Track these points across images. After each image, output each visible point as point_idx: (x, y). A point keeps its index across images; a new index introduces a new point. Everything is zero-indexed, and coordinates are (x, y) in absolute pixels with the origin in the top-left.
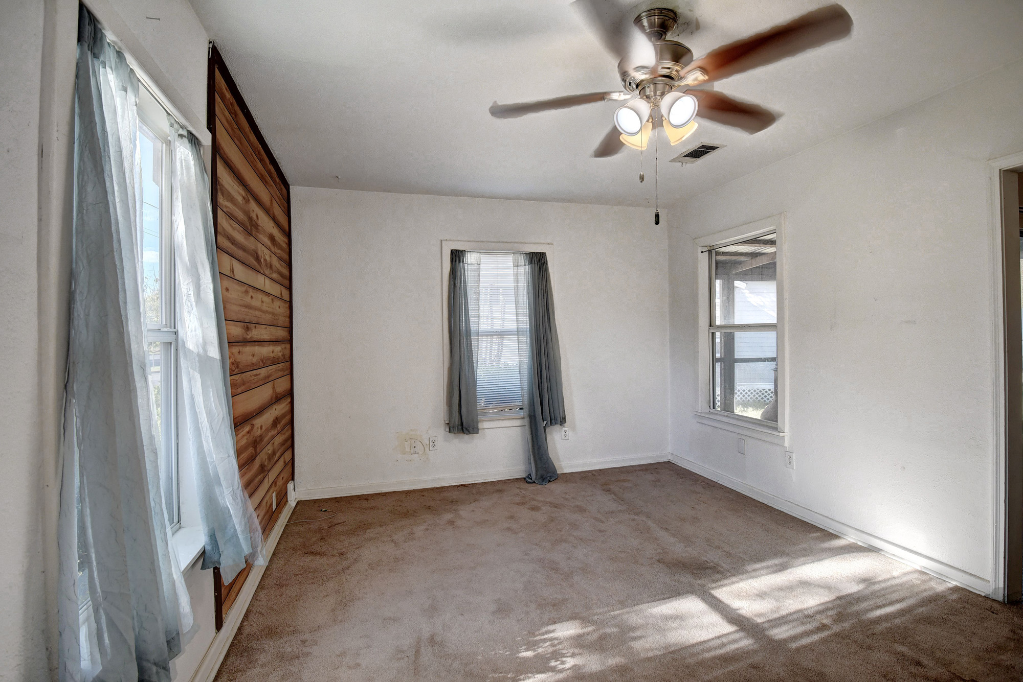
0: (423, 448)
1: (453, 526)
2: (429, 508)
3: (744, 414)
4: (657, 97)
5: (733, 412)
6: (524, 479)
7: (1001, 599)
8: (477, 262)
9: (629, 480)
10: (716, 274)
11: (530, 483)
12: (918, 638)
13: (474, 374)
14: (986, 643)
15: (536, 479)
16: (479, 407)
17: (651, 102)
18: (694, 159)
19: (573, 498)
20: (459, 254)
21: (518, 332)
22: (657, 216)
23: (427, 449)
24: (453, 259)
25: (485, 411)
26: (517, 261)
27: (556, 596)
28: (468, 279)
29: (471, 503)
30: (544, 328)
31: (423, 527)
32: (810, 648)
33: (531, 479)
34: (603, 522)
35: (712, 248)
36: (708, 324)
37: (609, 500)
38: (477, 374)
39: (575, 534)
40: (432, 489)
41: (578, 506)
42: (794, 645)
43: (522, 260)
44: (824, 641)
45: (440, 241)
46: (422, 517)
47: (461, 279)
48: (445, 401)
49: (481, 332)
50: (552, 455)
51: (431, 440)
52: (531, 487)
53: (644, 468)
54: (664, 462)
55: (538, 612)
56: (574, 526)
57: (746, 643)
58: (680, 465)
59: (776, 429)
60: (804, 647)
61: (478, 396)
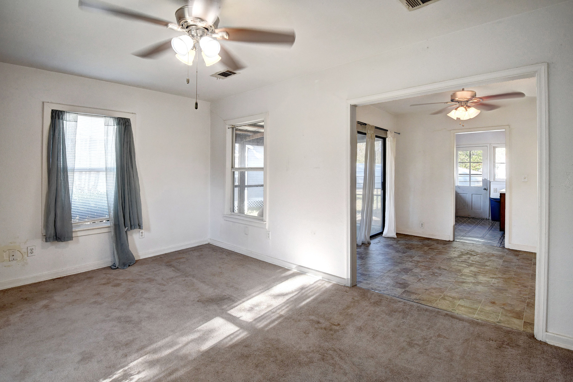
0: (21, 255)
1: (47, 309)
2: (26, 299)
3: (251, 214)
4: (198, 37)
5: (244, 213)
6: (110, 267)
7: (349, 285)
8: (75, 120)
9: (183, 258)
10: (236, 140)
11: (115, 269)
12: (319, 311)
13: (70, 198)
14: (344, 306)
15: (119, 266)
16: (73, 221)
17: (195, 39)
18: (224, 77)
19: (146, 274)
20: (58, 114)
21: (107, 170)
22: (197, 104)
23: (25, 256)
24: (53, 116)
25: (79, 224)
26: (107, 122)
27: (129, 338)
28: (66, 131)
29: (64, 290)
30: (128, 167)
31: (18, 315)
32: (274, 328)
33: (115, 266)
34: (164, 285)
35: (234, 127)
36: (231, 167)
37: (170, 271)
38: (72, 198)
39: (145, 296)
40: (30, 285)
41: (148, 279)
42: (266, 329)
43: (111, 121)
44: (280, 323)
45: (41, 103)
46: (19, 307)
47: (60, 131)
48: (43, 219)
49: (76, 169)
50: (131, 248)
51: (29, 248)
52: (115, 272)
53: (193, 249)
54: (206, 244)
55: (115, 352)
56: (145, 291)
57: (244, 334)
58: (215, 245)
59: (262, 220)
60: (271, 328)
61: (72, 214)
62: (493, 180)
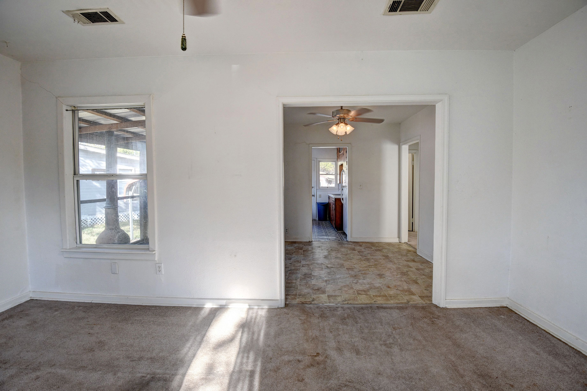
7: (283, 306)
12: (284, 347)
14: (300, 331)
35: (76, 109)
36: (73, 173)
59: (148, 249)
62: (318, 188)
